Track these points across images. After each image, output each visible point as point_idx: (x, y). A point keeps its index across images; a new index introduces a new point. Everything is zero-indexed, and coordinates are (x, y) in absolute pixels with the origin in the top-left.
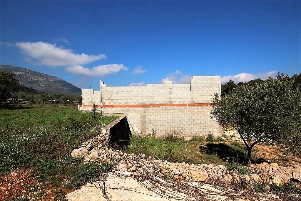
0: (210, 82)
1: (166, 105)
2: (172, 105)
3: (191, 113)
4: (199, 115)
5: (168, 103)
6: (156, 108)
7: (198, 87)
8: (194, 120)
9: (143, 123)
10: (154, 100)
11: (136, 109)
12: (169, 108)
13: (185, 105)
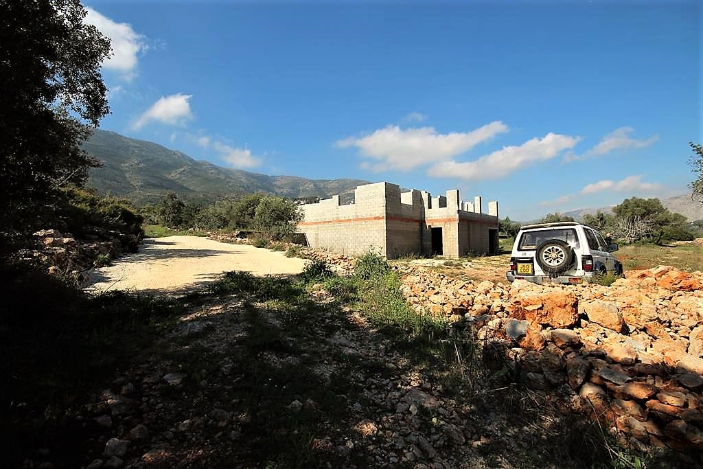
0: (374, 191)
1: (334, 221)
2: (340, 221)
3: (356, 230)
4: (363, 232)
5: (335, 219)
6: (326, 225)
7: (362, 199)
8: (358, 237)
9: (317, 239)
10: (324, 217)
11: (311, 226)
12: (336, 224)
13: (349, 220)
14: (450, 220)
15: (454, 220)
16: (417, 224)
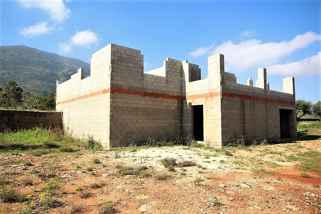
2: (81, 98)
3: (90, 107)
10: (73, 94)
11: (66, 105)
12: (79, 102)
14: (211, 95)
15: (216, 95)
16: (176, 101)
